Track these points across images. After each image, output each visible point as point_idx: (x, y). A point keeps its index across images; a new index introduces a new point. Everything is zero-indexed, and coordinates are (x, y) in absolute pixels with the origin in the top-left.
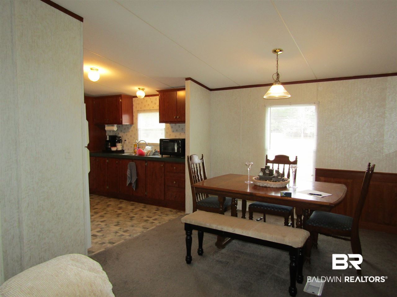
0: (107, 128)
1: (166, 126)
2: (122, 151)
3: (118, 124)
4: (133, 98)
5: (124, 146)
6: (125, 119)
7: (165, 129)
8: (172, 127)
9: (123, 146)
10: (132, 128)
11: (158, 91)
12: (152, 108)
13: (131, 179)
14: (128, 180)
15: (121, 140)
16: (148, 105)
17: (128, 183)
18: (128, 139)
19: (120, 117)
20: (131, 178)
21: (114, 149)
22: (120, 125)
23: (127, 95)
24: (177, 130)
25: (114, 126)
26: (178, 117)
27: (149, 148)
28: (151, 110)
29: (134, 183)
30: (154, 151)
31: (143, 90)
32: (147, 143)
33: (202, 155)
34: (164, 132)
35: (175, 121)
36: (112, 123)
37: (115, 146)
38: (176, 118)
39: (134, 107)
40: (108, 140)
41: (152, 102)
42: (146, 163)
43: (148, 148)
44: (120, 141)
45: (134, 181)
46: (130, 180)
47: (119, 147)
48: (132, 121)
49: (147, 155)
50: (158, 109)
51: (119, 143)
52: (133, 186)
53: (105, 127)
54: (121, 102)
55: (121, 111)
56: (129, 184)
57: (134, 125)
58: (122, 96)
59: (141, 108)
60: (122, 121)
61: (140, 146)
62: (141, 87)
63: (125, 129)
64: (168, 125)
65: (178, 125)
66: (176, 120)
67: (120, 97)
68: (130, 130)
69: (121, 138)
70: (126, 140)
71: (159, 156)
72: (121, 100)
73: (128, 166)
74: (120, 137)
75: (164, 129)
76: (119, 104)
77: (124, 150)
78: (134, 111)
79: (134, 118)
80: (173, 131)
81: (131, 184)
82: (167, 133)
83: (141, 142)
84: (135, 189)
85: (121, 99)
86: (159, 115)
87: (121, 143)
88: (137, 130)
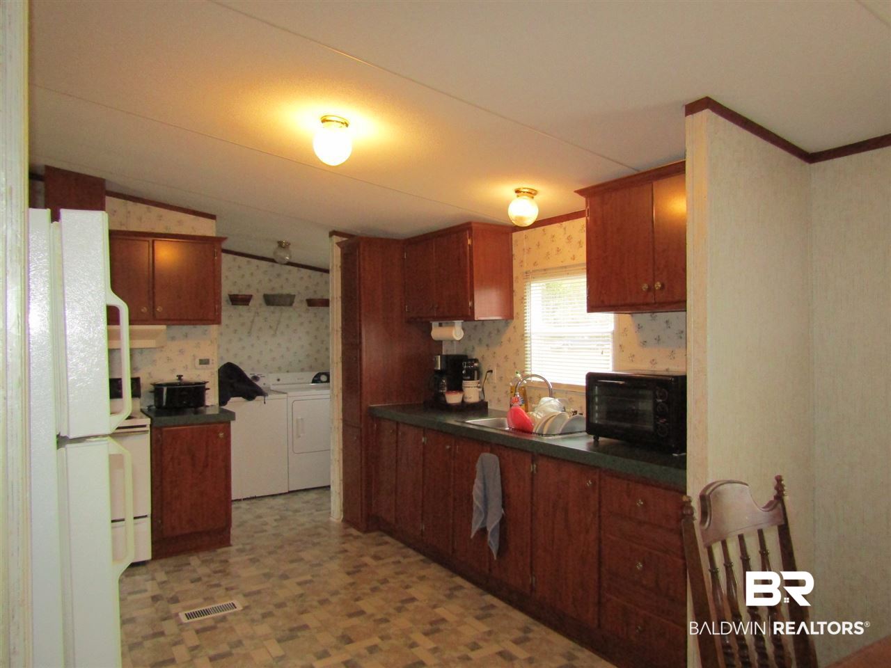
0: (438, 332)
1: (618, 323)
2: (481, 408)
3: (465, 321)
4: (514, 234)
5: (487, 388)
6: (486, 305)
7: (613, 333)
8: (639, 327)
9: (483, 390)
10: (509, 333)
11: (581, 192)
12: (569, 262)
13: (486, 517)
14: (475, 516)
15: (478, 369)
16: (558, 250)
17: (475, 528)
18: (498, 366)
19: (469, 296)
20: (486, 513)
21: (453, 398)
22: (469, 323)
23: (490, 225)
24: (658, 339)
25: (453, 325)
26: (658, 285)
27: (552, 406)
28: (565, 267)
29: (493, 530)
30: (568, 417)
31: (532, 194)
32: (549, 381)
33: (779, 479)
34: (609, 347)
35: (647, 304)
36: (447, 317)
37: (459, 388)
38: (649, 289)
39: (514, 261)
40: (439, 368)
41: (569, 238)
42: (533, 462)
43: (550, 405)
44: (474, 373)
45: (493, 523)
46: (482, 519)
47: (471, 392)
48: (511, 311)
49: (540, 434)
50: (584, 264)
51: (472, 379)
52: (490, 542)
53: (430, 329)
54: (471, 247)
55: (472, 277)
56: (478, 532)
57: (515, 322)
58: (473, 225)
59: (535, 264)
60: (472, 309)
61: (527, 393)
62: (525, 185)
63: (490, 333)
64: (626, 318)
65: (662, 316)
66: (650, 299)
67: (468, 232)
68: (504, 339)
69: (476, 364)
70: (491, 371)
71: (581, 444)
72: (469, 242)
73: (478, 466)
74: (476, 360)
75: (610, 335)
76: (465, 253)
77: (486, 404)
78: (515, 275)
79: (516, 299)
80: (644, 343)
81: (483, 531)
82: (619, 348)
83: (534, 379)
84: (499, 554)
85: (470, 236)
86: (585, 284)
87: (478, 379)
88: (523, 337)
